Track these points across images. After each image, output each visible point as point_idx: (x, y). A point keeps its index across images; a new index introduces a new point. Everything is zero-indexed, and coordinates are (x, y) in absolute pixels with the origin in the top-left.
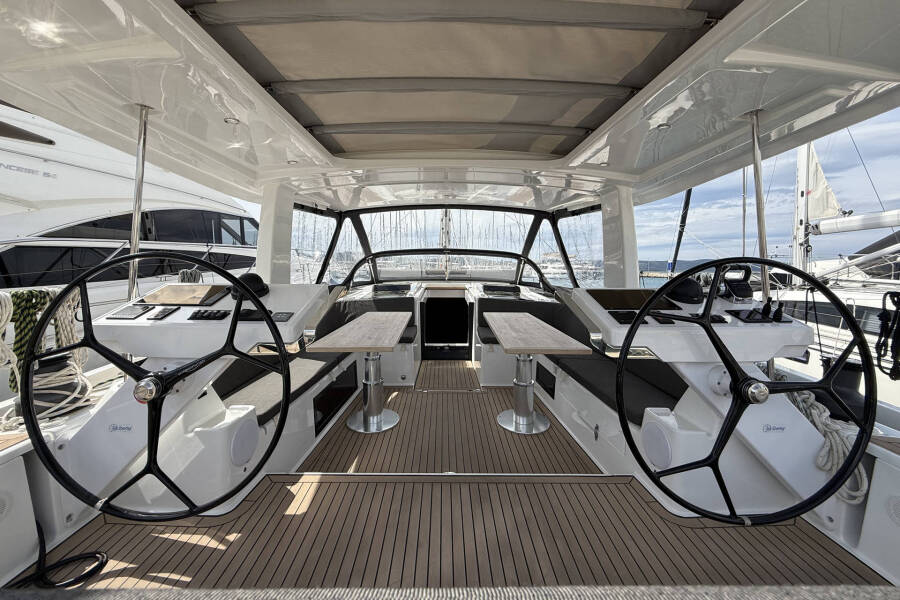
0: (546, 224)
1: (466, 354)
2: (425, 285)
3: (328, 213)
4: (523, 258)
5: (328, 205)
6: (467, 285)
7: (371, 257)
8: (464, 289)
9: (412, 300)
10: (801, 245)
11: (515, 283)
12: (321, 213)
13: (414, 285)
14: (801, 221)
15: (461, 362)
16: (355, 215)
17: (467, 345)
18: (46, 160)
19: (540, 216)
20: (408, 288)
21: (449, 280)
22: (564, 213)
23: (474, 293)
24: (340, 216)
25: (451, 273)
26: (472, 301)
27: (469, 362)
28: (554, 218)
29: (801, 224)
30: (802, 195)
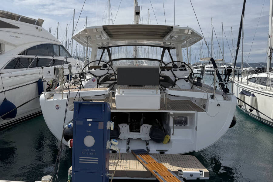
0: (166, 51)
7: (111, 61)
10: (269, 56)
14: (269, 47)
16: (108, 48)
18: (18, 33)
19: (165, 48)
22: (171, 48)
24: (104, 48)
29: (269, 48)
30: (270, 37)
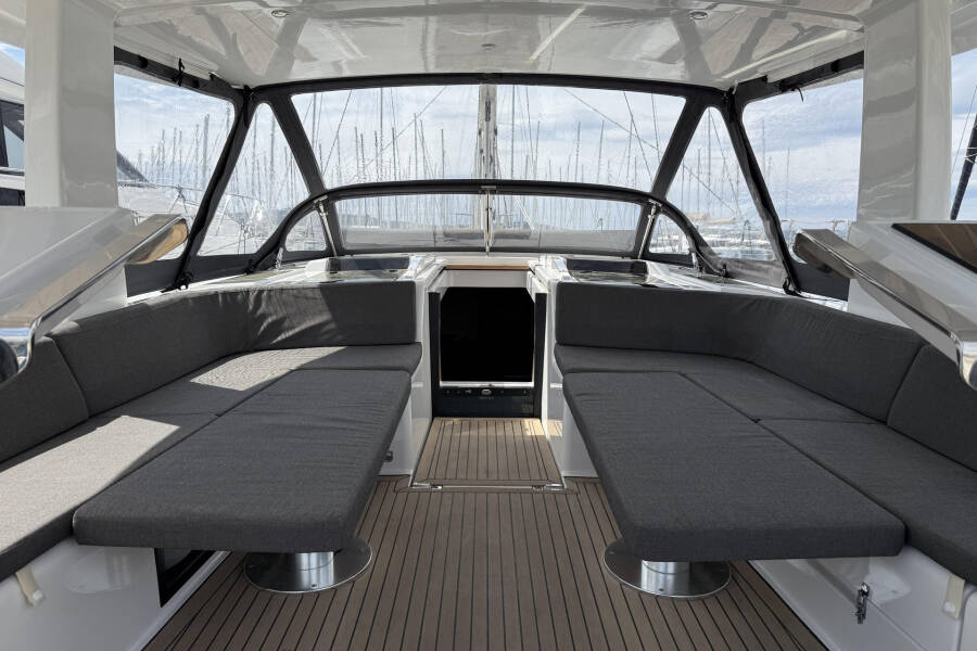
0: (712, 118)
1: (529, 406)
2: (441, 260)
3: (215, 86)
4: (654, 201)
5: (215, 69)
6: (531, 261)
7: (323, 198)
8: (525, 269)
9: (410, 287)
11: (633, 255)
12: (195, 84)
13: (415, 259)
15: (517, 420)
16: (280, 96)
17: (531, 384)
19: (698, 98)
20: (404, 264)
21: (493, 250)
22: (759, 88)
23: (546, 275)
24: (245, 100)
25: (498, 236)
26: (543, 290)
27: (536, 421)
28: (732, 103)
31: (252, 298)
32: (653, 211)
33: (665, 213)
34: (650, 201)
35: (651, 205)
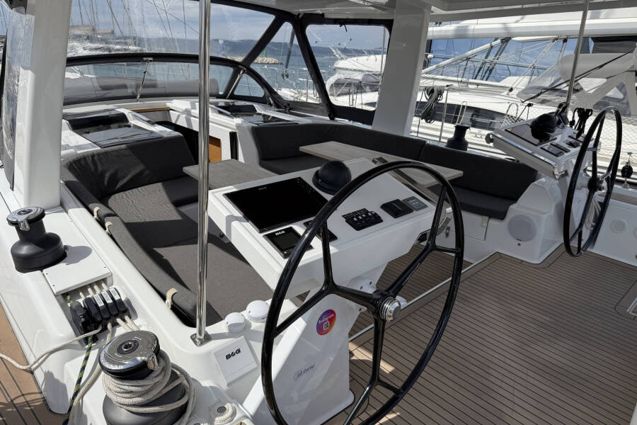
4: (243, 67)
8: (167, 110)
11: (223, 96)
19: (282, 17)
22: (320, 19)
28: (300, 24)
31: (89, 161)
32: (241, 72)
33: (247, 73)
34: (240, 66)
35: (241, 69)
